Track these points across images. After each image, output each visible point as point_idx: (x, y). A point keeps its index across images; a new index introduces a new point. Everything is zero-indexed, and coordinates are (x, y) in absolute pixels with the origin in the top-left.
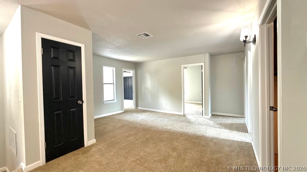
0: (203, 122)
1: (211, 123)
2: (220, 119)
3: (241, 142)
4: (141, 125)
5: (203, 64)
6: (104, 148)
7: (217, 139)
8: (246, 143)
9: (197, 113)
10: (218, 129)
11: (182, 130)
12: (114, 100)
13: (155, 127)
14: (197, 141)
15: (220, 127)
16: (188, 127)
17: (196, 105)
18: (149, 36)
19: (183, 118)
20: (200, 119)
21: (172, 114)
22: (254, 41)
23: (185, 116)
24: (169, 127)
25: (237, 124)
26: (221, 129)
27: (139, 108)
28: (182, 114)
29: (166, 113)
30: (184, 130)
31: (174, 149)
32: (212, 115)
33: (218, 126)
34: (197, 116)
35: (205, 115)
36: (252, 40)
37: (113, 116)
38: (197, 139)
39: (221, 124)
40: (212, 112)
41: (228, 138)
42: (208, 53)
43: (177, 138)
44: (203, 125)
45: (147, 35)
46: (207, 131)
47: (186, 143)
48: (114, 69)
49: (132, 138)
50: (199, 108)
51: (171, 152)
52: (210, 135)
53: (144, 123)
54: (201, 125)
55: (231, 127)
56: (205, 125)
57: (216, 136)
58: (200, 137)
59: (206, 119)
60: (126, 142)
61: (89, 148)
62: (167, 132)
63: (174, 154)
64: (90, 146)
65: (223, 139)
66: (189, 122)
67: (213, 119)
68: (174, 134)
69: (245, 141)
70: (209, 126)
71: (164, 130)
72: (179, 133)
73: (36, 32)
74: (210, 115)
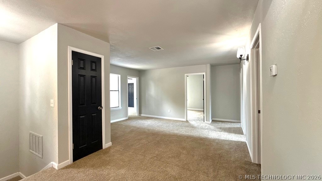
0: (205, 127)
1: (212, 127)
2: (220, 124)
3: (238, 142)
4: (148, 130)
5: (204, 74)
6: (121, 149)
7: (218, 140)
8: (242, 142)
9: (198, 119)
10: (219, 132)
11: (187, 133)
12: (118, 107)
13: (163, 132)
14: (202, 142)
15: (221, 130)
16: (192, 131)
17: (197, 112)
18: (160, 49)
19: (186, 124)
20: (202, 124)
21: (176, 120)
22: (248, 59)
23: (188, 122)
24: (176, 132)
25: (234, 128)
26: (221, 132)
27: (142, 115)
28: (185, 120)
29: (170, 120)
30: (189, 134)
31: (184, 148)
32: (213, 121)
33: (218, 130)
34: (198, 122)
35: (206, 121)
36: (246, 58)
37: (119, 123)
38: (201, 140)
39: (220, 128)
40: (212, 118)
41: (227, 139)
42: (209, 64)
43: (185, 140)
44: (206, 129)
45: (159, 48)
46: (209, 134)
47: (193, 144)
48: (120, 76)
49: (144, 141)
50: (200, 115)
51: (181, 151)
52: (212, 137)
53: (152, 129)
54: (203, 129)
55: (230, 131)
56: (207, 129)
57: (217, 138)
58: (204, 138)
59: (207, 124)
60: (140, 144)
61: (108, 150)
62: (174, 136)
63: (184, 152)
64: (107, 148)
65: (223, 140)
66: (193, 127)
67: (214, 124)
68: (181, 137)
69: (241, 141)
70: (210, 130)
71: (172, 134)
72: (185, 136)
73: (68, 46)
74: (211, 121)
